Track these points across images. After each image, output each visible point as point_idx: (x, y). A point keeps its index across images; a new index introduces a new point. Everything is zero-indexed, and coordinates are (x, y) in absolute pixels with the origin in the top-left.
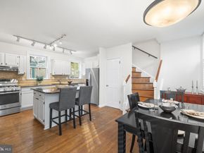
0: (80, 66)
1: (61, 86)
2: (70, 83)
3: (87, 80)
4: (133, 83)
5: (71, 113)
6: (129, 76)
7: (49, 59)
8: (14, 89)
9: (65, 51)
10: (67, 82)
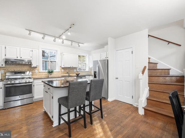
0: (87, 59)
1: (70, 79)
2: (78, 75)
3: (95, 72)
4: (150, 76)
5: (80, 108)
6: (145, 67)
7: (59, 53)
8: (28, 80)
9: (73, 43)
10: (75, 75)
